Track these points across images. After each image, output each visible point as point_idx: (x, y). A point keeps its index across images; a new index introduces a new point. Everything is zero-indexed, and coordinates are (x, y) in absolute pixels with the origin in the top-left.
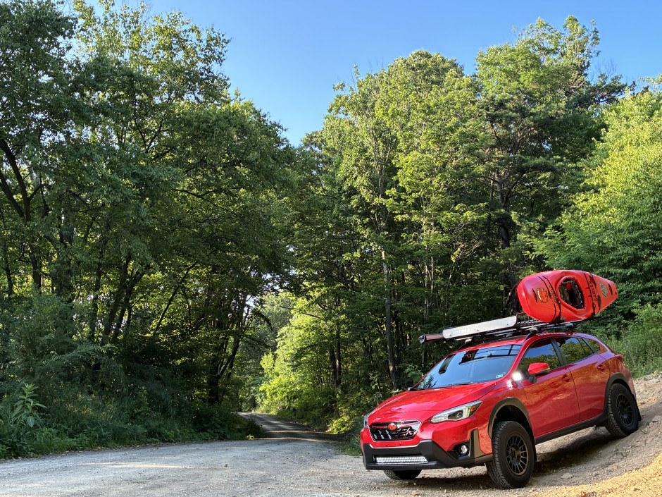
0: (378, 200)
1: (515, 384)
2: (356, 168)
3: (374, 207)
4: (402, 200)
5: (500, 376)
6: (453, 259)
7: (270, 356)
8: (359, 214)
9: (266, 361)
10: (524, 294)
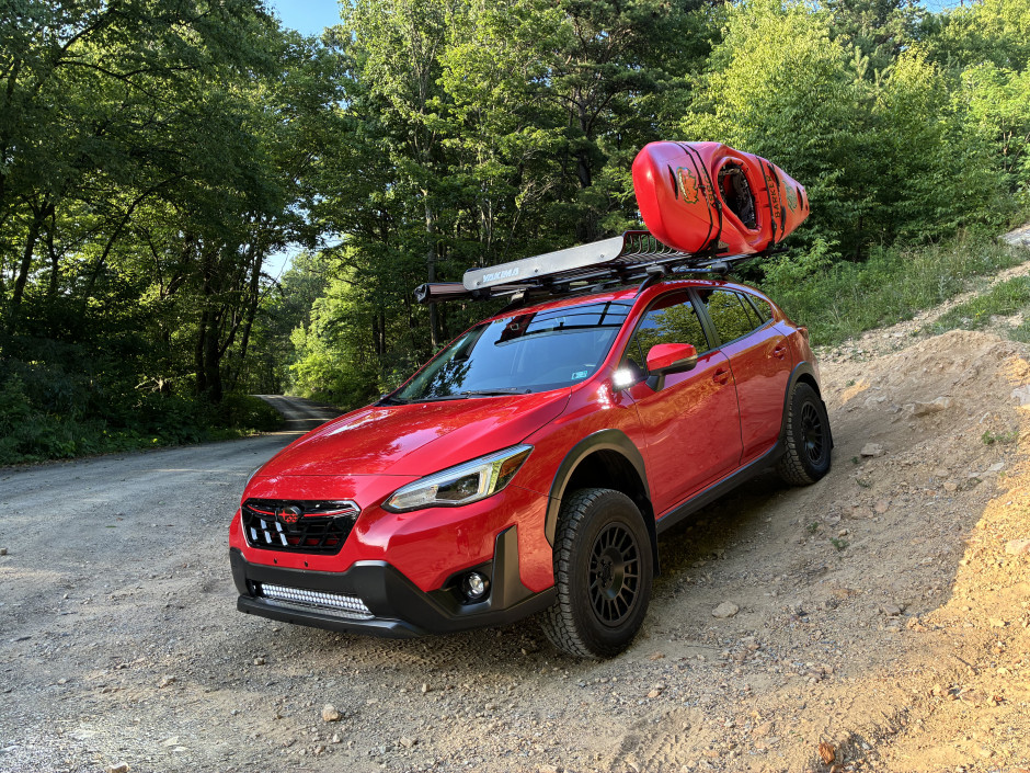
0: (415, 116)
1: (615, 394)
2: (386, 67)
3: (413, 126)
4: (450, 115)
5: (581, 375)
6: (518, 204)
7: (302, 330)
8: (393, 136)
9: (297, 336)
10: (649, 175)
